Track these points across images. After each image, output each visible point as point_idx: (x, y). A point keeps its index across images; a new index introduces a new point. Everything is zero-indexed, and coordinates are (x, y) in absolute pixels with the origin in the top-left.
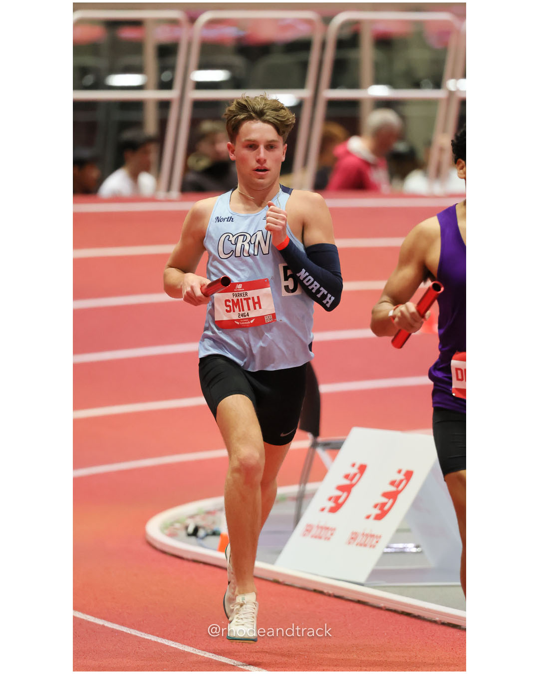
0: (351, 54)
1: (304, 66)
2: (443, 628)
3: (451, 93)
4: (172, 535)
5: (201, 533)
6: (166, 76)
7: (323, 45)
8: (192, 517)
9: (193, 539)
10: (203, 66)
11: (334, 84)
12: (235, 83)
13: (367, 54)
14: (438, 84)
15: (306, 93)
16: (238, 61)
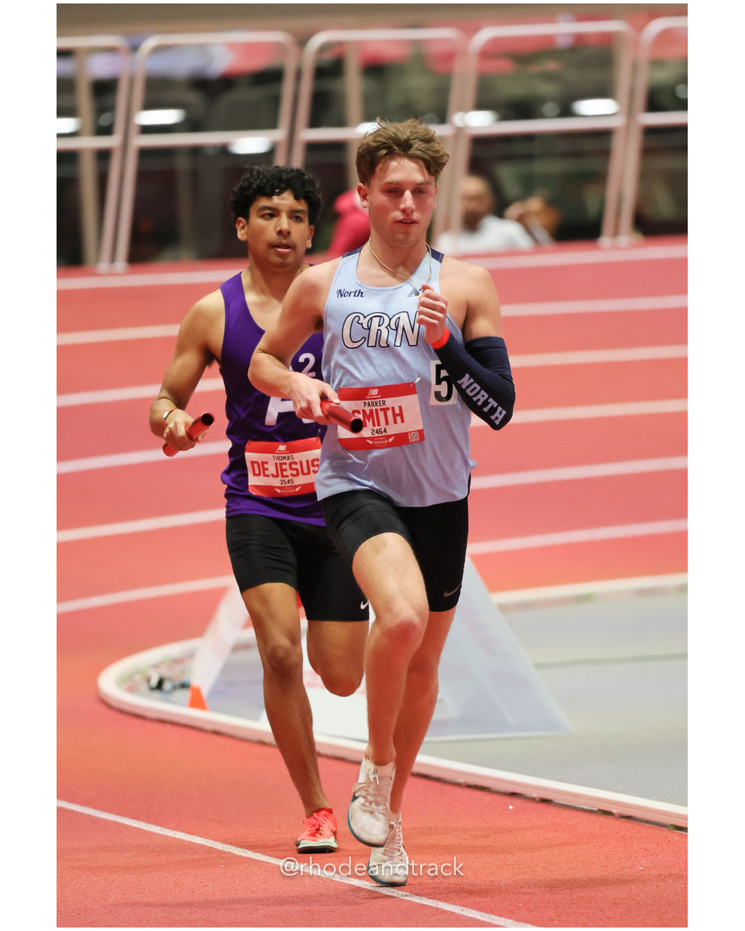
0: (332, 85)
1: (276, 100)
2: (468, 792)
3: (459, 131)
4: (132, 689)
5: (167, 686)
6: (105, 120)
7: (298, 75)
8: (156, 666)
9: (157, 694)
10: (150, 105)
11: (314, 123)
12: (191, 125)
13: (353, 85)
14: (442, 118)
15: (279, 134)
16: (194, 98)
